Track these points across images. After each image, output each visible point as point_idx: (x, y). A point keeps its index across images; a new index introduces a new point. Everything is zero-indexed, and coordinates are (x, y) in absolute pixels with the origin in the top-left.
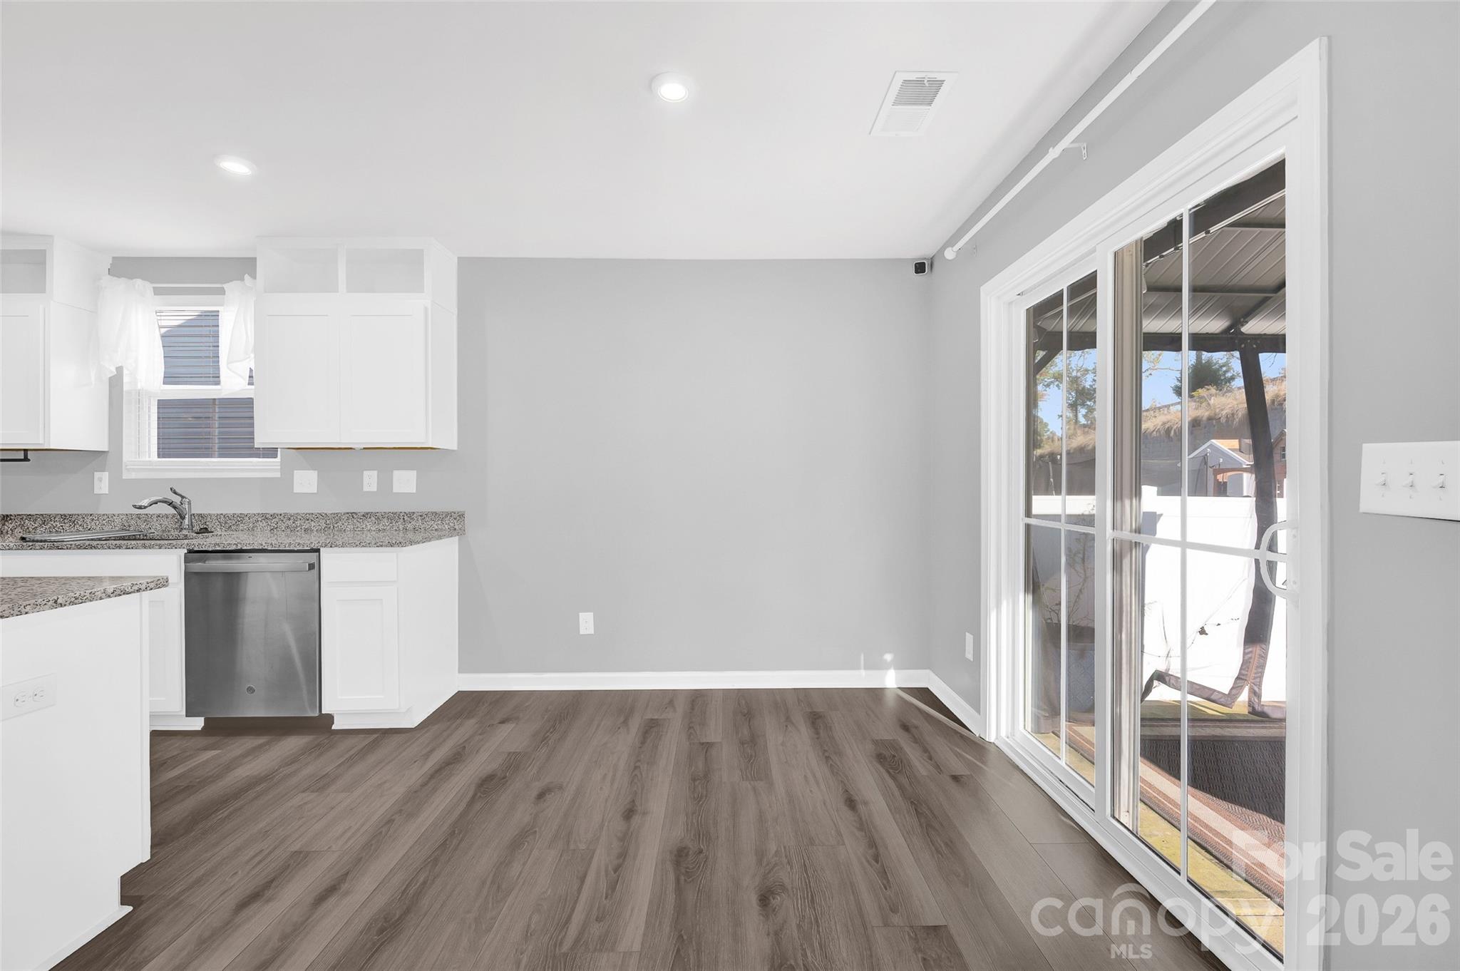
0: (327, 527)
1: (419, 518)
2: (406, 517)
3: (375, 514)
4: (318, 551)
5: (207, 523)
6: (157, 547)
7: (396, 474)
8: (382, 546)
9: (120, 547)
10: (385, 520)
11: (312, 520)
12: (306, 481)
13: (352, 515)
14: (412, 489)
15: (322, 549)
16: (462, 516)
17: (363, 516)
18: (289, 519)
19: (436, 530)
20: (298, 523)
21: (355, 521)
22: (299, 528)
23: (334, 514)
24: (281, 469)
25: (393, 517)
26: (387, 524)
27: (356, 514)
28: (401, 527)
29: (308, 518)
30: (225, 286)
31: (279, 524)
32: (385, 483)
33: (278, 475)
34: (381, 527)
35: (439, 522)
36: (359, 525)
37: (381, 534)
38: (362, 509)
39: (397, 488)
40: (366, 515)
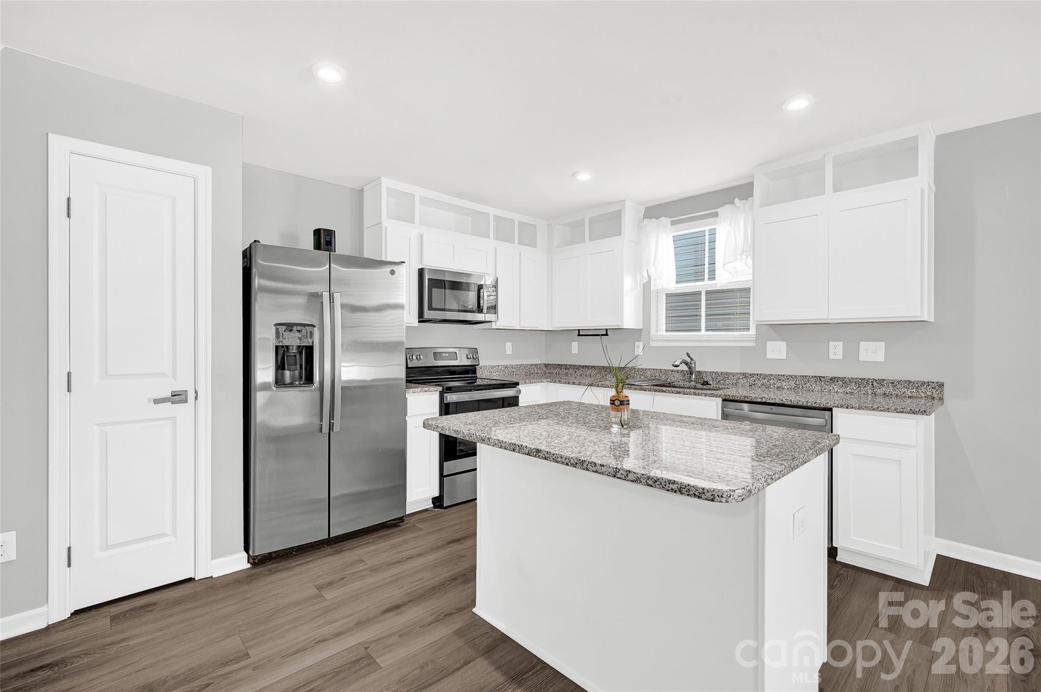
0: (797, 387)
1: (890, 385)
2: (875, 384)
3: (843, 379)
4: (830, 410)
5: (704, 378)
6: (704, 395)
7: (863, 345)
8: (903, 412)
9: (679, 393)
10: (853, 384)
11: (783, 381)
12: (777, 350)
13: (820, 378)
14: (881, 357)
15: (834, 409)
16: (941, 385)
17: (831, 379)
18: (765, 379)
19: (910, 397)
20: (772, 382)
21: (823, 384)
22: (772, 386)
23: (803, 376)
24: (756, 340)
25: (861, 382)
26: (855, 388)
27: (824, 378)
28: (870, 392)
29: (780, 378)
30: (720, 210)
31: (756, 382)
32: (852, 353)
33: (753, 344)
34: (848, 390)
35: (914, 390)
36: (826, 387)
37: (849, 396)
38: (829, 373)
39: (863, 357)
40: (833, 380)
